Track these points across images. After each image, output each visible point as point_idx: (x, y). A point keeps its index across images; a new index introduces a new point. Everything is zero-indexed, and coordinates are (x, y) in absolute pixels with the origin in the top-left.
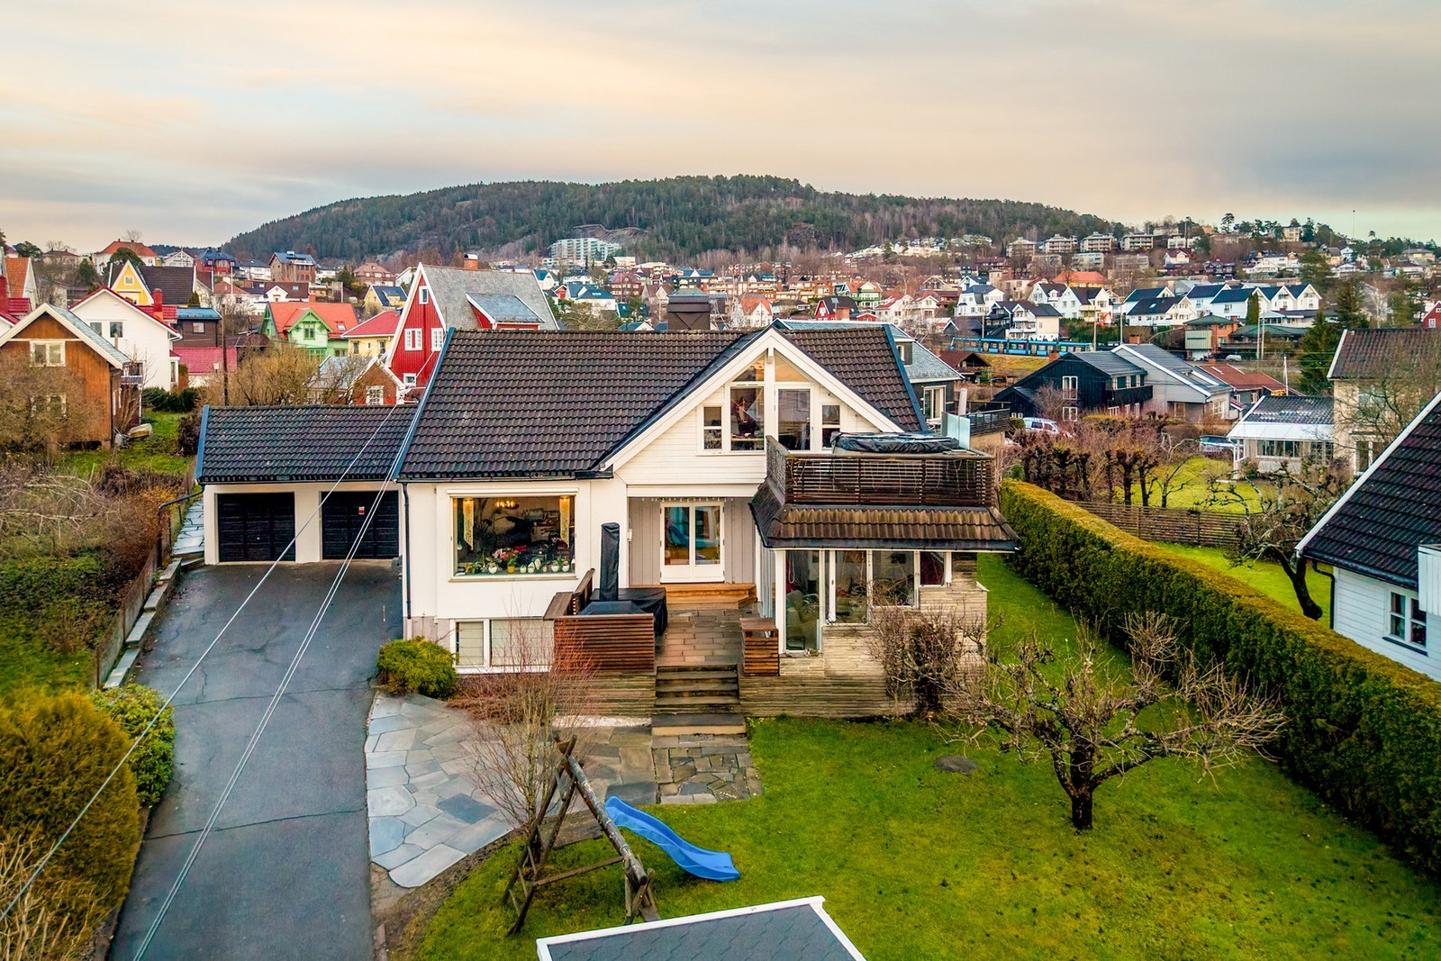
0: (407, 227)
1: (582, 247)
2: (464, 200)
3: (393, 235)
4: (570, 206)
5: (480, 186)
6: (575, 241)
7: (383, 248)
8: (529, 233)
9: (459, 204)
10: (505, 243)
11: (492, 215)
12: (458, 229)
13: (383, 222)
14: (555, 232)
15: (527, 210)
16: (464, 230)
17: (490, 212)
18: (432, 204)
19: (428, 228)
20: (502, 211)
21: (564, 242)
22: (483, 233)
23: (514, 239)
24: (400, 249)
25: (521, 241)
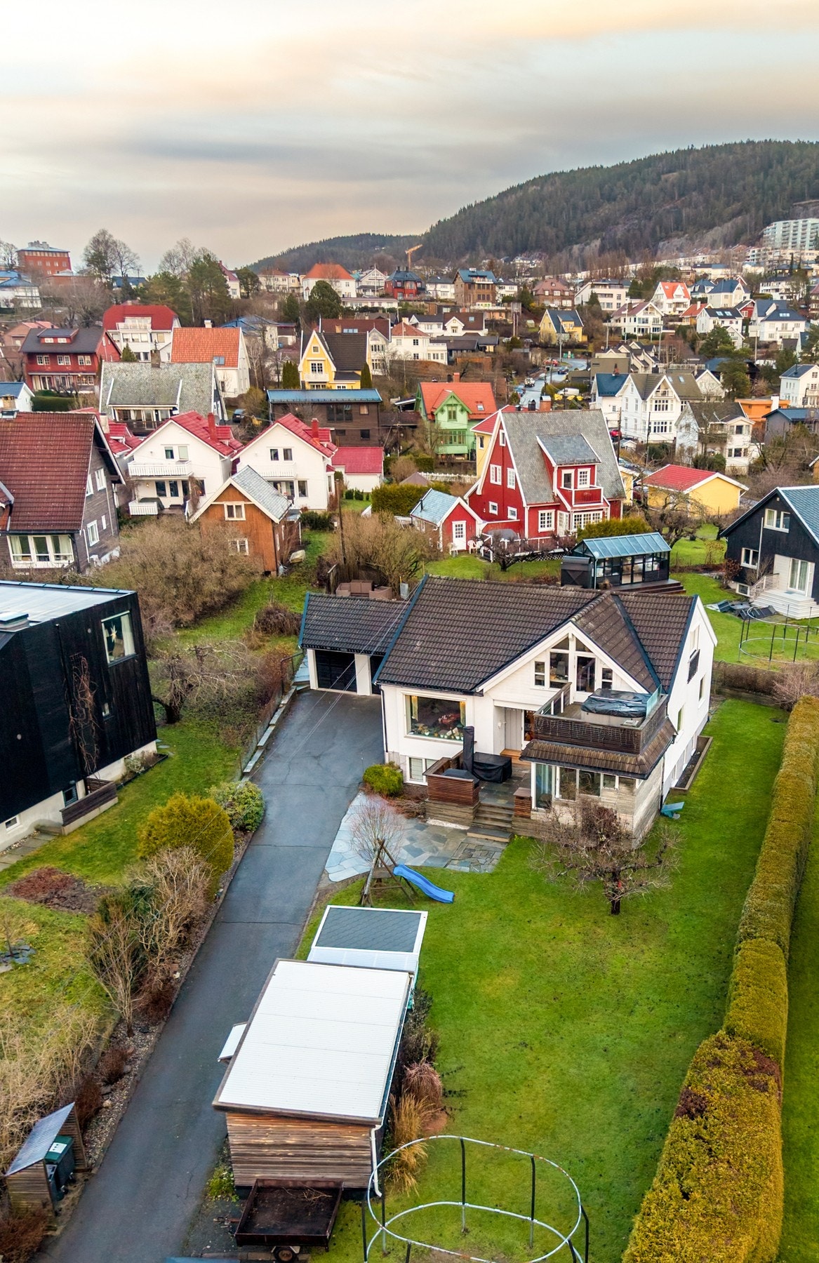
0: (606, 209)
1: (800, 231)
2: (670, 172)
3: (591, 220)
4: (792, 176)
5: (691, 151)
6: (792, 223)
7: (579, 236)
8: (739, 213)
9: (663, 177)
10: (711, 226)
11: (701, 192)
12: (661, 211)
13: (581, 203)
14: (771, 212)
15: (741, 183)
16: (668, 212)
17: (699, 187)
18: (634, 178)
19: (630, 210)
20: (712, 185)
21: (779, 225)
22: (688, 216)
23: (723, 221)
24: (596, 238)
25: (729, 224)
